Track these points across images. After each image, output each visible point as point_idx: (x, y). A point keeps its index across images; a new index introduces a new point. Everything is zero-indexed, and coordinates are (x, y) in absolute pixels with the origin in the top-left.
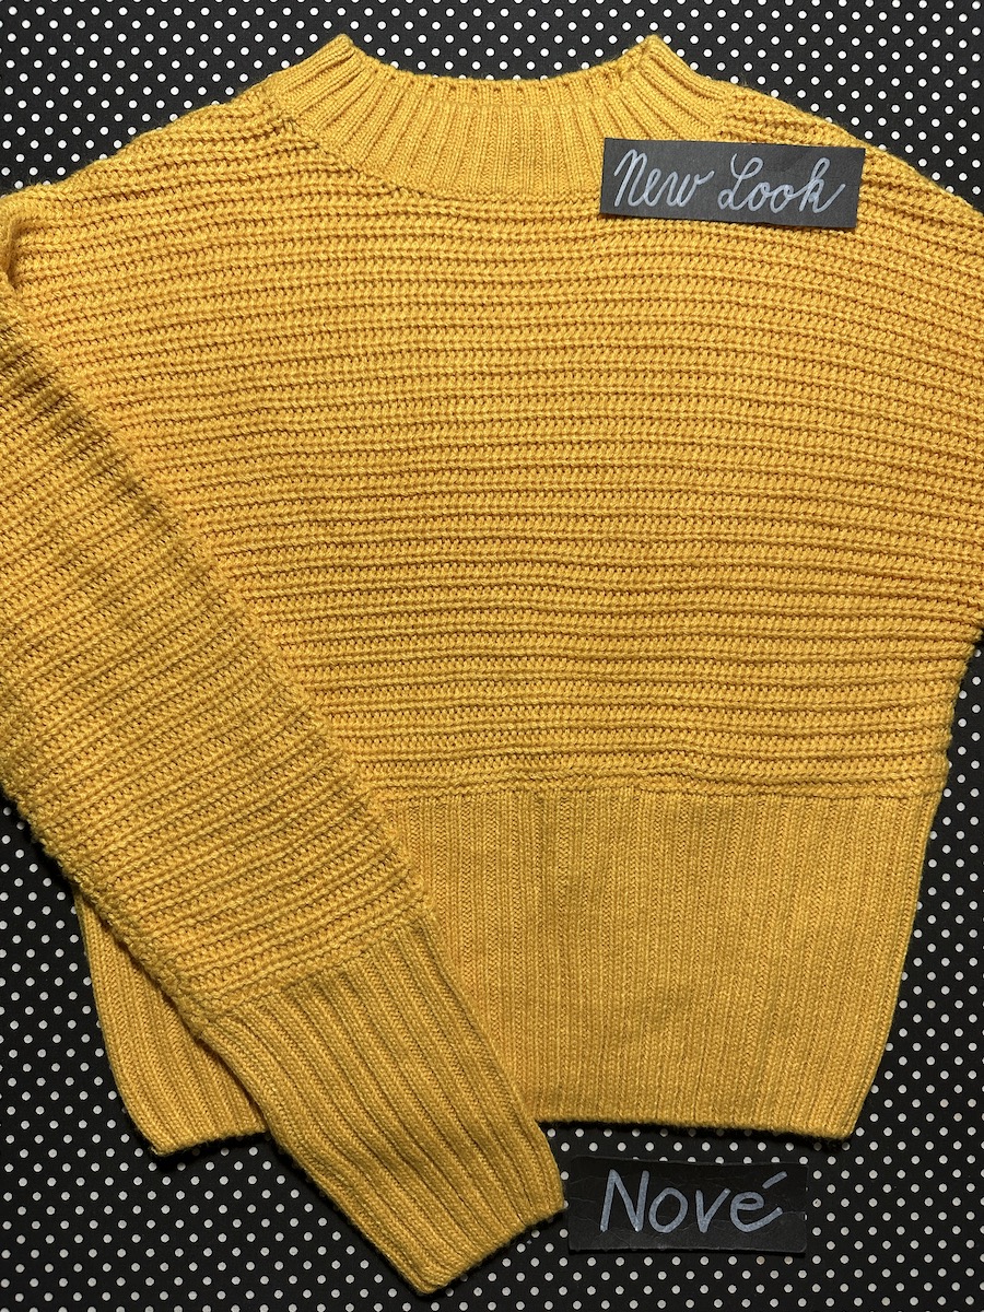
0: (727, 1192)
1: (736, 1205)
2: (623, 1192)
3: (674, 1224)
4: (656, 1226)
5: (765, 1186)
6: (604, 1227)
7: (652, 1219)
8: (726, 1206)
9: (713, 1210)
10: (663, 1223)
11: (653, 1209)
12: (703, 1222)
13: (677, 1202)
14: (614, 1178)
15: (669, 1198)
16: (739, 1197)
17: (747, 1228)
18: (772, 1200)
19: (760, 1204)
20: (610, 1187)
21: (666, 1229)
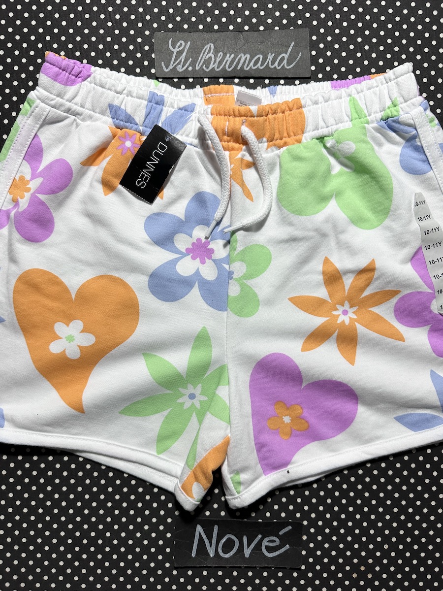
0: (260, 536)
1: (265, 543)
2: (204, 536)
3: (232, 553)
4: (222, 554)
5: (281, 533)
6: (193, 555)
7: (220, 550)
8: (260, 543)
9: (253, 545)
10: (225, 552)
11: (220, 545)
12: (247, 552)
13: (234, 542)
14: (199, 529)
15: (229, 540)
16: (267, 539)
17: (270, 555)
18: (284, 540)
19: (278, 542)
20: (197, 534)
21: (227, 556)
